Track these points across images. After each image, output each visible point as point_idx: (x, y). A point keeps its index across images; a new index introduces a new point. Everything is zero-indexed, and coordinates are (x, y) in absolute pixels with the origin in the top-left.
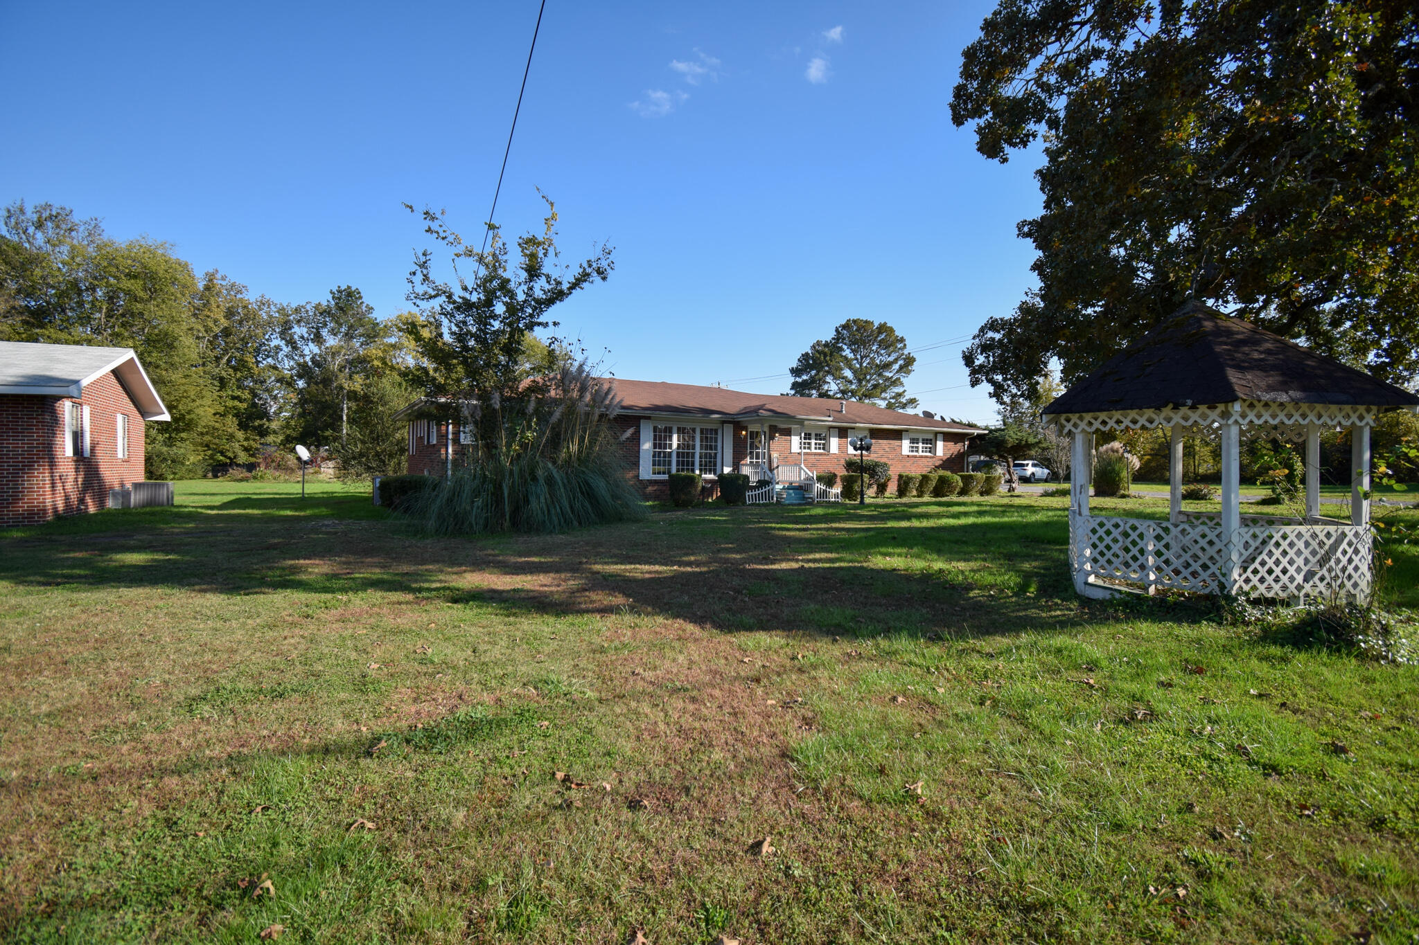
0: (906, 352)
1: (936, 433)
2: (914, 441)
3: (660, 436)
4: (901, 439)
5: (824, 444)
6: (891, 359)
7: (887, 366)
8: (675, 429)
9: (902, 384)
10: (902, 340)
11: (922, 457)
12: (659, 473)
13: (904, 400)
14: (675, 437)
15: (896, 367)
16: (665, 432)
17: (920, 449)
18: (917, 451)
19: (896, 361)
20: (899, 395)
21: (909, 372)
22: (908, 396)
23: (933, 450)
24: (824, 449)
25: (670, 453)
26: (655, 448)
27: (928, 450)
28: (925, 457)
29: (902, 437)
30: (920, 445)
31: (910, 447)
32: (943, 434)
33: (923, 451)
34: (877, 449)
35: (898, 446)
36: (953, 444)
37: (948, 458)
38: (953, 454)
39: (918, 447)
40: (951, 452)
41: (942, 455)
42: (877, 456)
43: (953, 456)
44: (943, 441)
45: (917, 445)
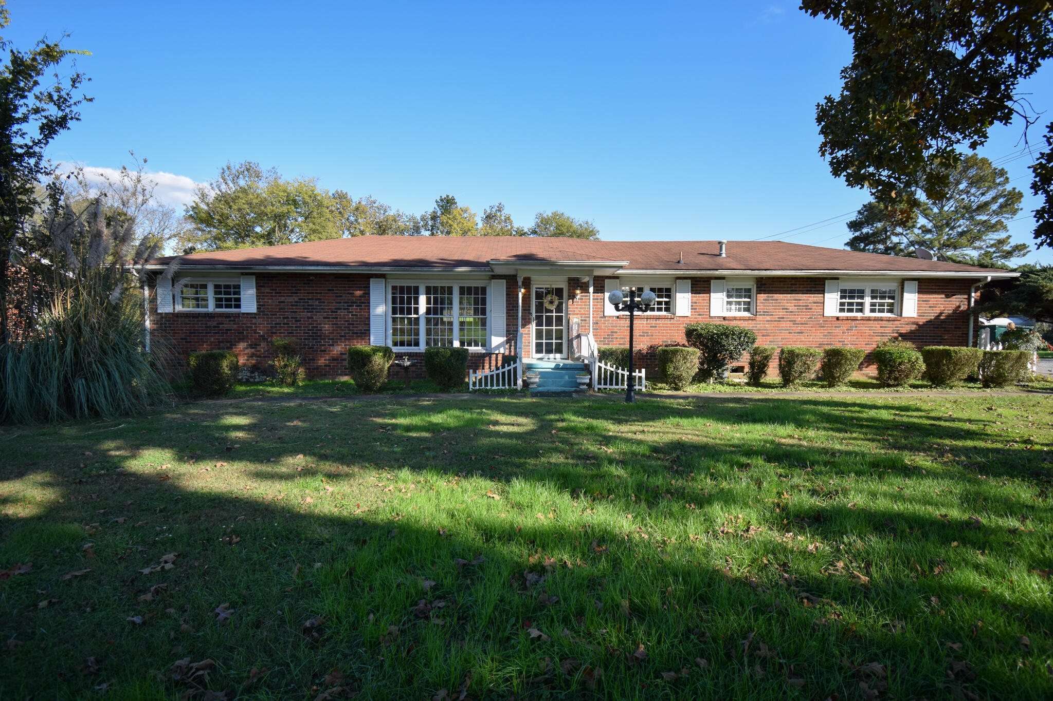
0: (1009, 187)
1: (903, 281)
2: (851, 295)
3: (402, 299)
4: (823, 292)
5: (667, 303)
6: (988, 197)
7: (983, 207)
8: (422, 289)
9: (1005, 228)
10: (1002, 173)
11: (869, 319)
12: (402, 344)
13: (1007, 248)
14: (423, 299)
15: (994, 207)
16: (409, 292)
17: (867, 307)
18: (861, 310)
19: (994, 199)
20: (1001, 242)
21: (1014, 212)
22: (1013, 242)
23: (896, 307)
24: (667, 310)
25: (417, 319)
26: (394, 312)
27: (886, 308)
28: (876, 319)
29: (824, 288)
30: (868, 300)
31: (842, 304)
32: (917, 282)
33: (872, 311)
34: (770, 308)
35: (815, 303)
36: (942, 298)
37: (930, 321)
38: (941, 314)
39: (862, 304)
40: (937, 311)
41: (915, 315)
42: (768, 318)
43: (942, 318)
44: (919, 292)
45: (859, 301)
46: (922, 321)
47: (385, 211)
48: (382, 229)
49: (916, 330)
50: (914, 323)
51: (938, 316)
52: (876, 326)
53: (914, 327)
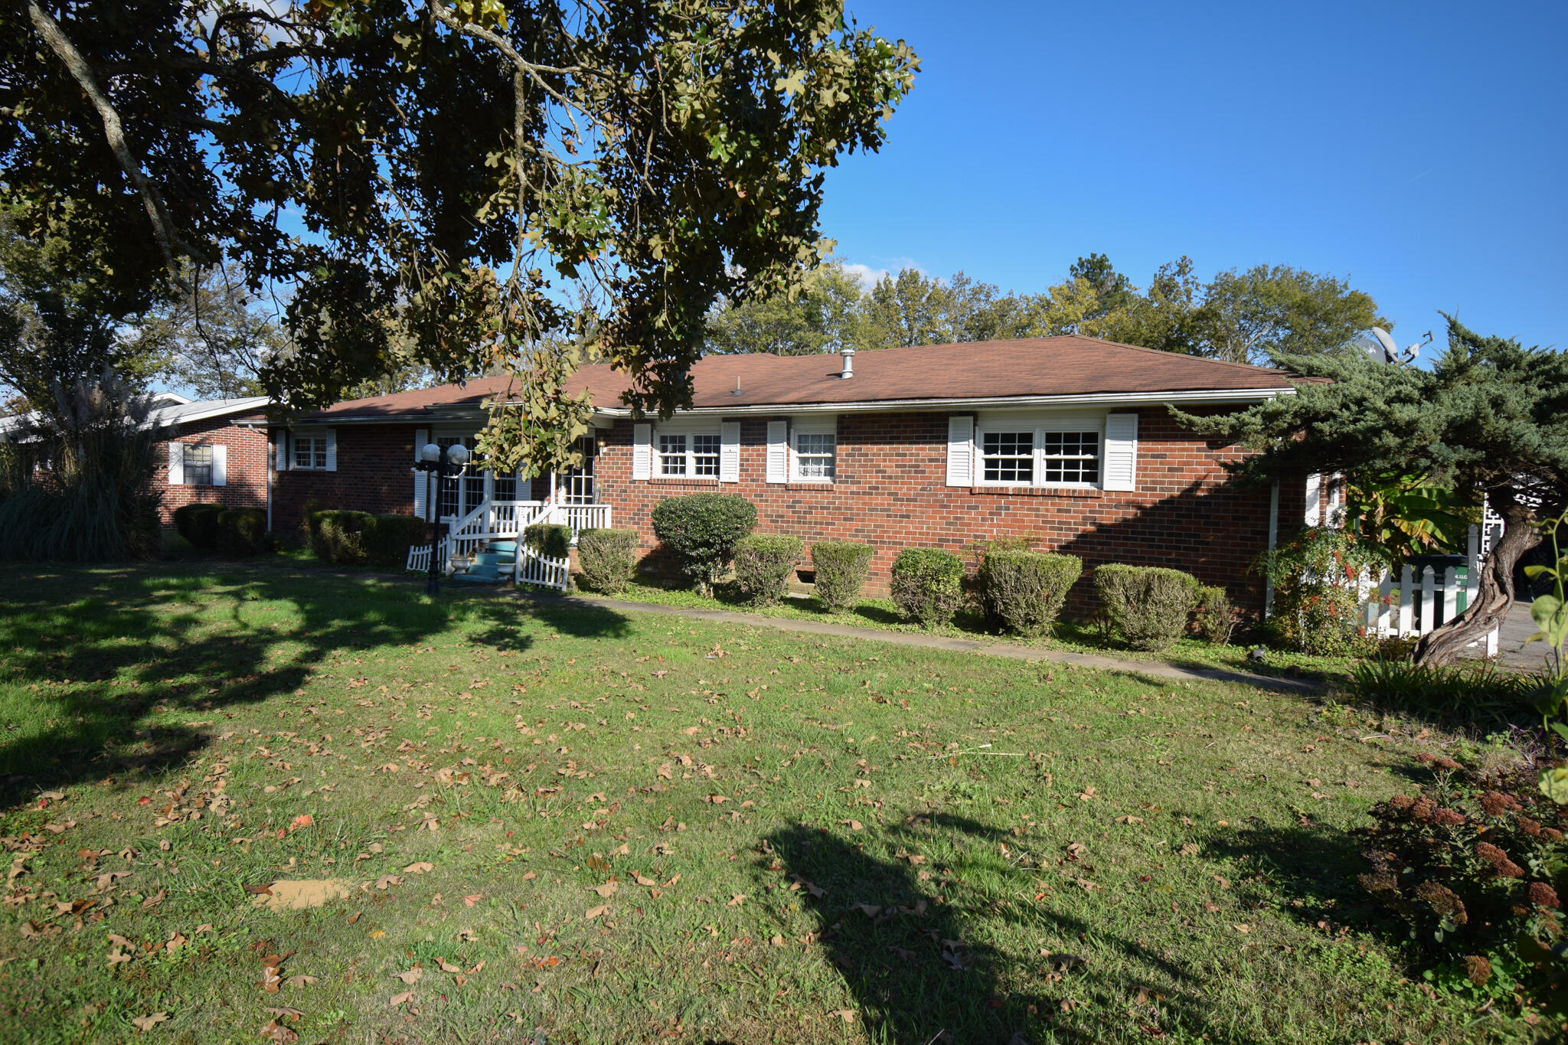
1: (1107, 413)
2: (1006, 445)
4: (942, 440)
5: (718, 461)
11: (1041, 494)
23: (1100, 470)
24: (718, 471)
25: (458, 481)
27: (1081, 471)
28: (1055, 495)
29: (947, 431)
30: (1039, 457)
31: (990, 463)
32: (1135, 417)
33: (1051, 477)
34: (857, 470)
35: (931, 460)
36: (1199, 450)
37: (1171, 501)
38: (1197, 485)
39: (1029, 463)
40: (1187, 479)
41: (1132, 487)
42: (854, 488)
43: (1200, 494)
44: (1140, 438)
45: (1024, 456)
46: (1149, 500)
47: (988, 296)
48: (982, 329)
49: (1136, 520)
50: (1129, 504)
51: (1190, 490)
52: (1049, 507)
53: (1131, 513)
